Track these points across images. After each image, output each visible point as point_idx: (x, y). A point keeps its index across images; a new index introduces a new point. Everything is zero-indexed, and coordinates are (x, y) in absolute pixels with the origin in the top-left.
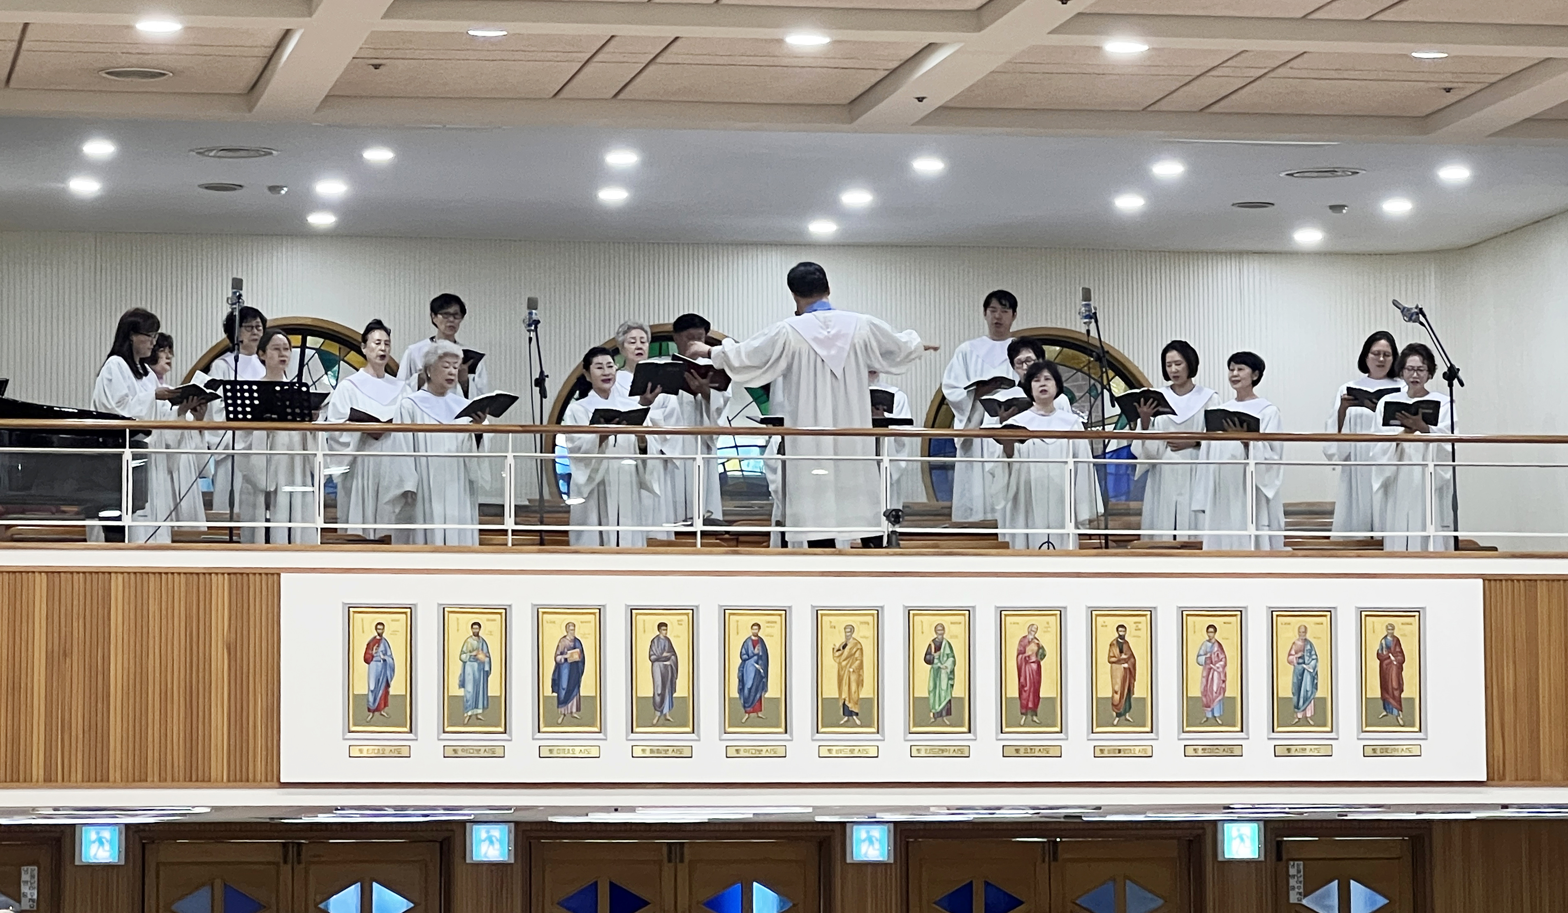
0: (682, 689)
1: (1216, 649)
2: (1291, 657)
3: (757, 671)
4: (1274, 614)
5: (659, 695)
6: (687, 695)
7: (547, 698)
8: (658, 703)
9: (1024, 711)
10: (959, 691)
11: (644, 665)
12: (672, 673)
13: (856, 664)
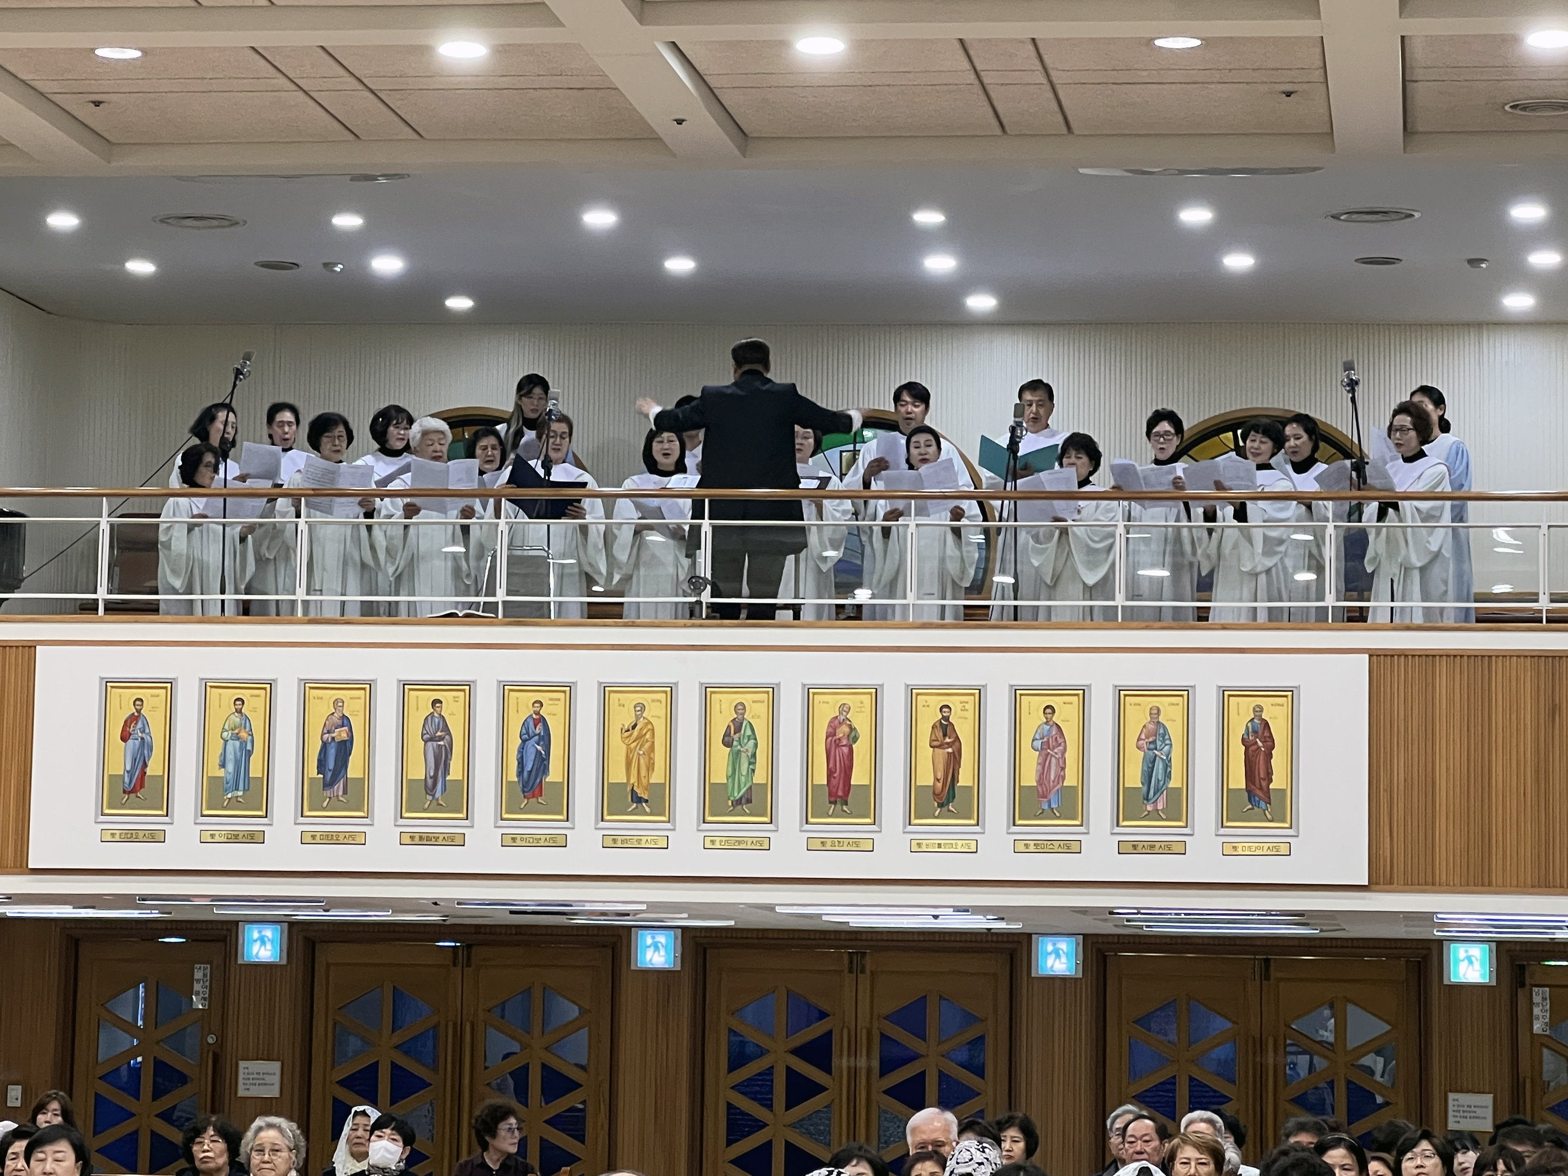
0: (455, 772)
1: (1054, 733)
2: (1141, 742)
3: (538, 753)
4: (1121, 694)
5: (431, 778)
6: (461, 778)
7: (311, 779)
8: (430, 786)
9: (833, 799)
10: (760, 777)
11: (416, 745)
12: (446, 754)
13: (647, 746)
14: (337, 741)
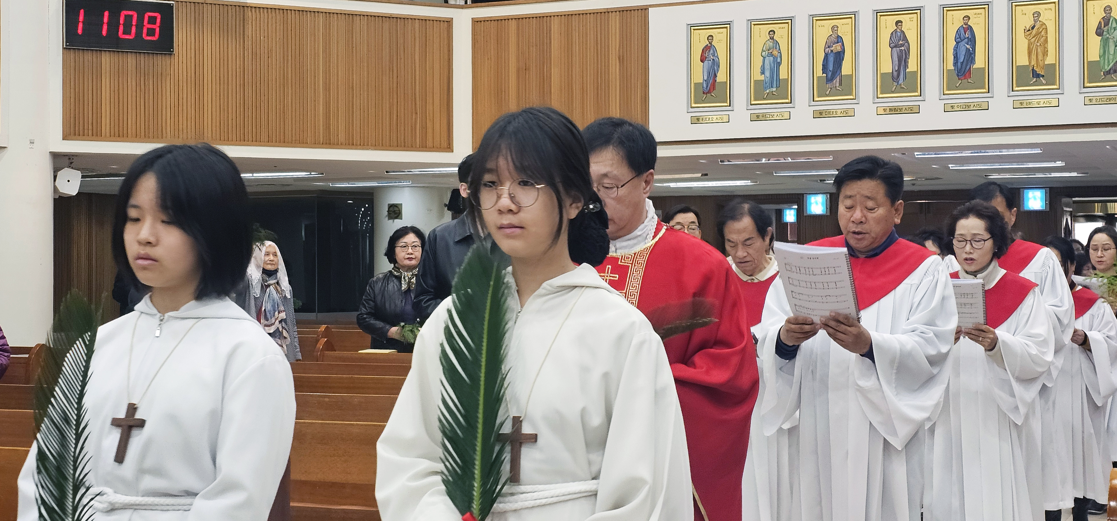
0: (912, 66)
3: (967, 49)
5: (896, 71)
6: (916, 70)
7: (818, 78)
8: (895, 76)
11: (886, 51)
12: (906, 56)
13: (1042, 40)
14: (834, 52)
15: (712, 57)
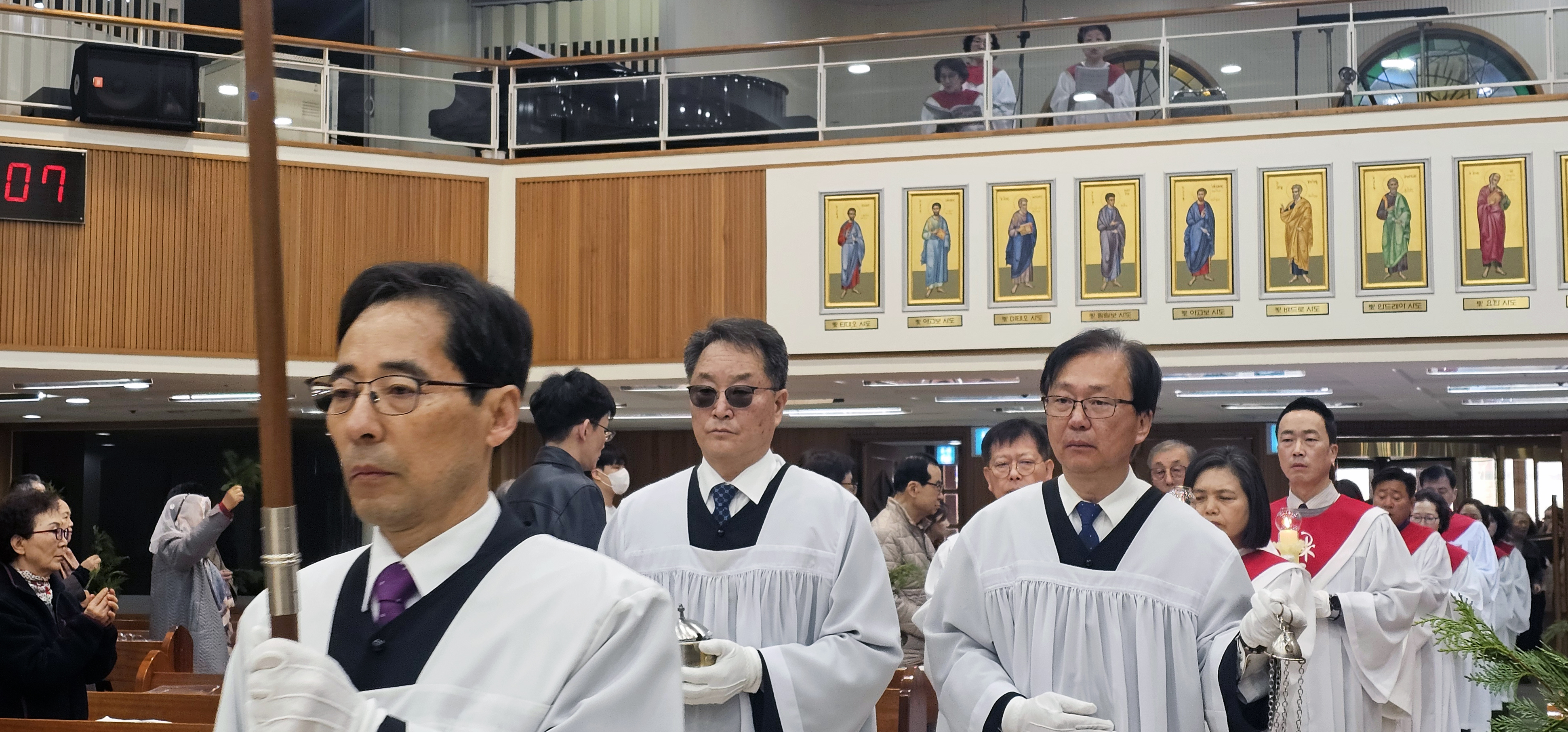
0: (1129, 255)
3: (1204, 235)
5: (1107, 262)
6: (1134, 262)
7: (1001, 270)
8: (1106, 269)
9: (1486, 262)
10: (1414, 245)
11: (1093, 235)
12: (1120, 241)
13: (1305, 223)
14: (1022, 235)
15: (854, 239)
